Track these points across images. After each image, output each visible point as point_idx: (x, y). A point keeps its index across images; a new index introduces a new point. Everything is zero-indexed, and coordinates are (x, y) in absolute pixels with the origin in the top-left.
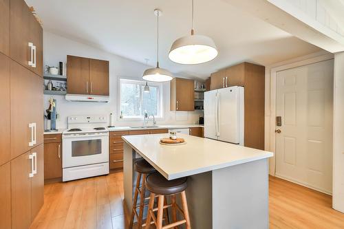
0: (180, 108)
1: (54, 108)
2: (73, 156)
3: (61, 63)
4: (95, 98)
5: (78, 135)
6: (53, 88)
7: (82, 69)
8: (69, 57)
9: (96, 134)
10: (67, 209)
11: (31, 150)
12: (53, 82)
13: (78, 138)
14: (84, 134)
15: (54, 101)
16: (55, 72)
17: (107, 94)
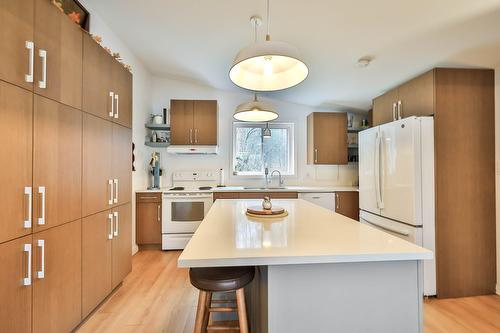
0: (319, 160)
1: (157, 163)
2: (173, 220)
3: (165, 110)
4: (199, 149)
5: (177, 196)
6: (158, 140)
7: (185, 114)
8: (173, 102)
9: (198, 196)
10: (153, 283)
11: (112, 209)
12: (159, 132)
13: (179, 199)
14: (185, 194)
15: (157, 154)
16: (159, 121)
17: (214, 143)
